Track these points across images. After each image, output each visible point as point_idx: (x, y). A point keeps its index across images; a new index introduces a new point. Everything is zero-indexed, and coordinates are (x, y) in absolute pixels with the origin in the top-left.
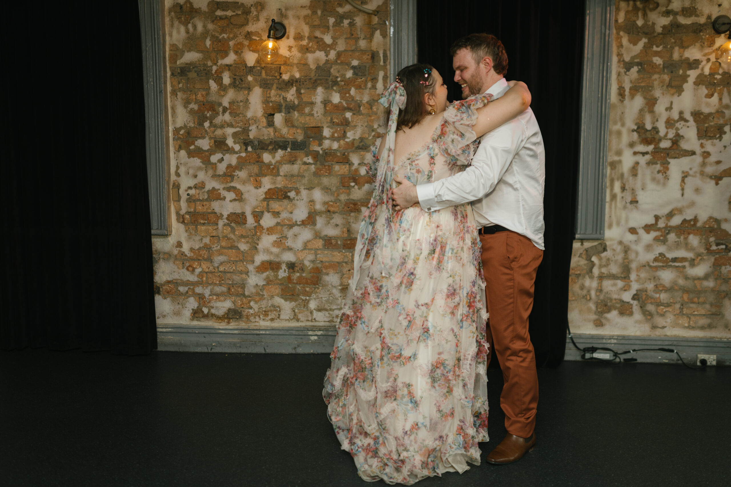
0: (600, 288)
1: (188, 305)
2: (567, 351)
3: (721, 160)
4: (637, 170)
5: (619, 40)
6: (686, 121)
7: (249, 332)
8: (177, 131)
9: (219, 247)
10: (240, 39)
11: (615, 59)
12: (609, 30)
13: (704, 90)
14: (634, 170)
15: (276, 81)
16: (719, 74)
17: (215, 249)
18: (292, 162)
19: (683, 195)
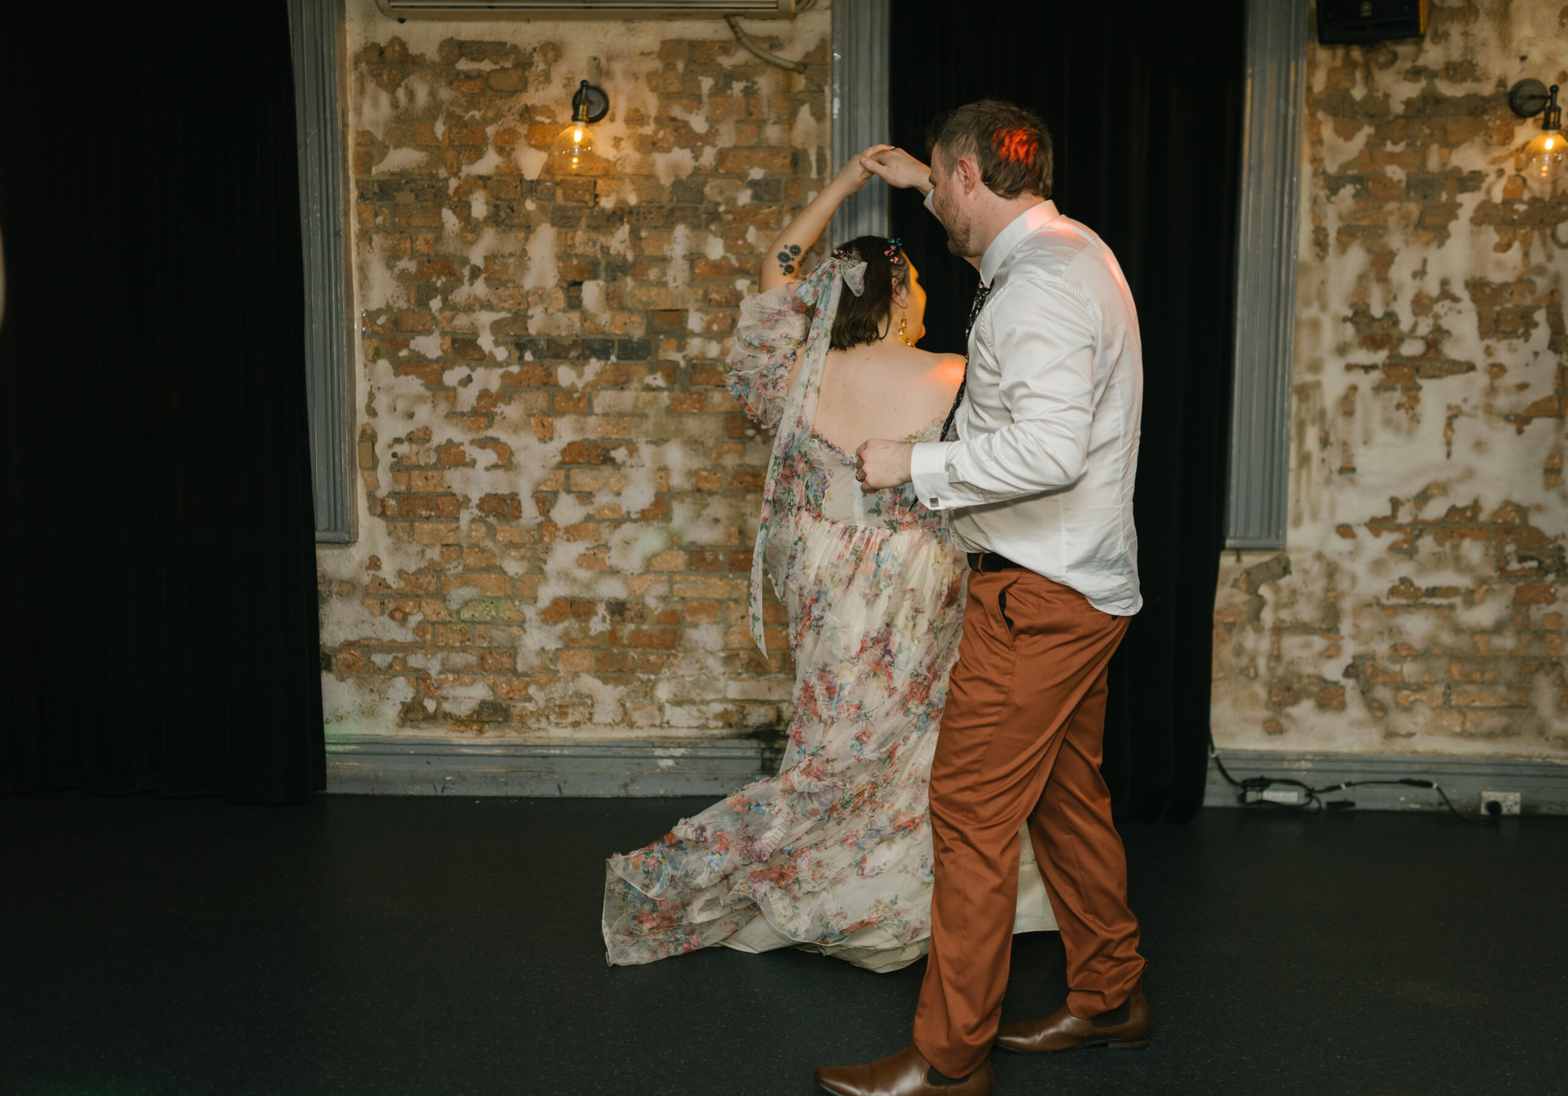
0: (1276, 652)
1: (391, 693)
2: (1209, 788)
3: (1528, 380)
4: (1353, 403)
5: (1315, 130)
6: (1455, 299)
7: (526, 752)
8: (370, 317)
9: (460, 568)
10: (510, 121)
11: (1306, 169)
12: (1295, 107)
13: (1491, 236)
14: (1347, 404)
15: (587, 212)
16: (1522, 202)
17: (452, 571)
18: (620, 385)
19: (1449, 455)
